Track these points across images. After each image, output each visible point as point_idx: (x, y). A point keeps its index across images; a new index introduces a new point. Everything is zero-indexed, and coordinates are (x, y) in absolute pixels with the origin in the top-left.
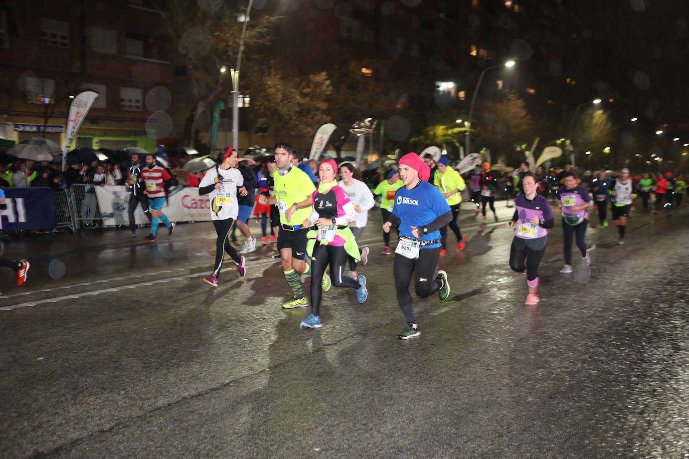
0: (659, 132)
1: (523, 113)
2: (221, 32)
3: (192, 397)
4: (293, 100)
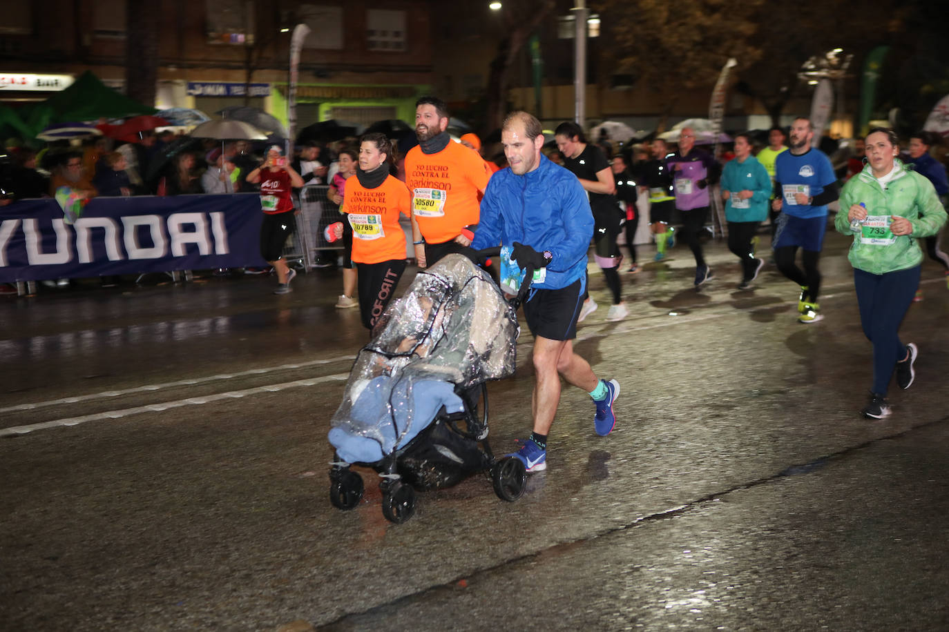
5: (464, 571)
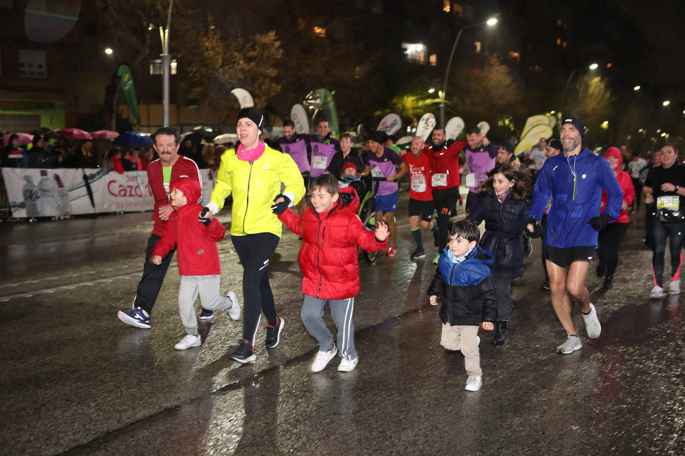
1: (508, 81)
4: (235, 65)
5: (99, 434)
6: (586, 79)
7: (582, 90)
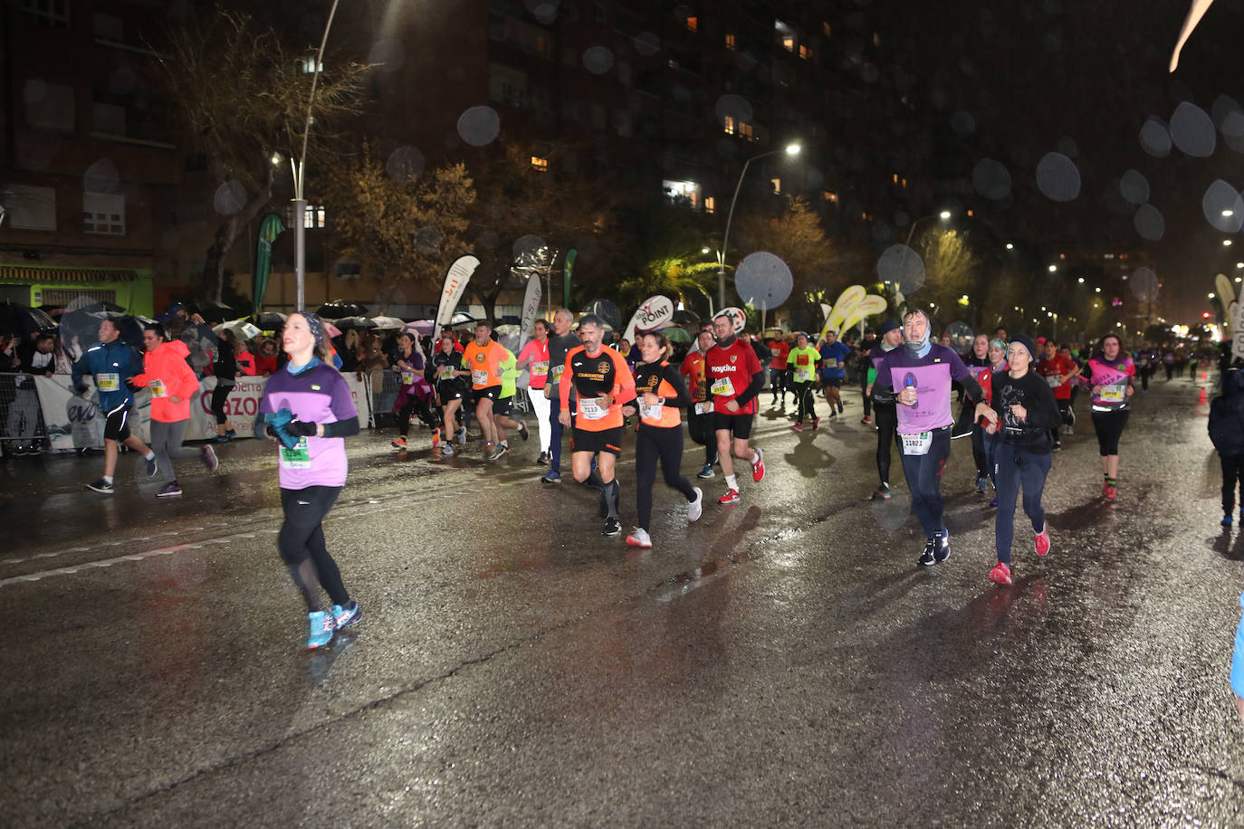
0: (1053, 268)
1: (818, 236)
2: (270, 92)
3: (217, 769)
4: (405, 214)
6: (935, 233)
7: (928, 248)
